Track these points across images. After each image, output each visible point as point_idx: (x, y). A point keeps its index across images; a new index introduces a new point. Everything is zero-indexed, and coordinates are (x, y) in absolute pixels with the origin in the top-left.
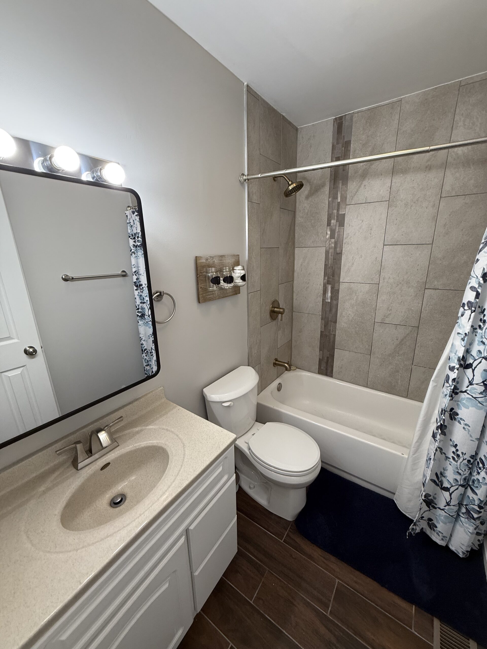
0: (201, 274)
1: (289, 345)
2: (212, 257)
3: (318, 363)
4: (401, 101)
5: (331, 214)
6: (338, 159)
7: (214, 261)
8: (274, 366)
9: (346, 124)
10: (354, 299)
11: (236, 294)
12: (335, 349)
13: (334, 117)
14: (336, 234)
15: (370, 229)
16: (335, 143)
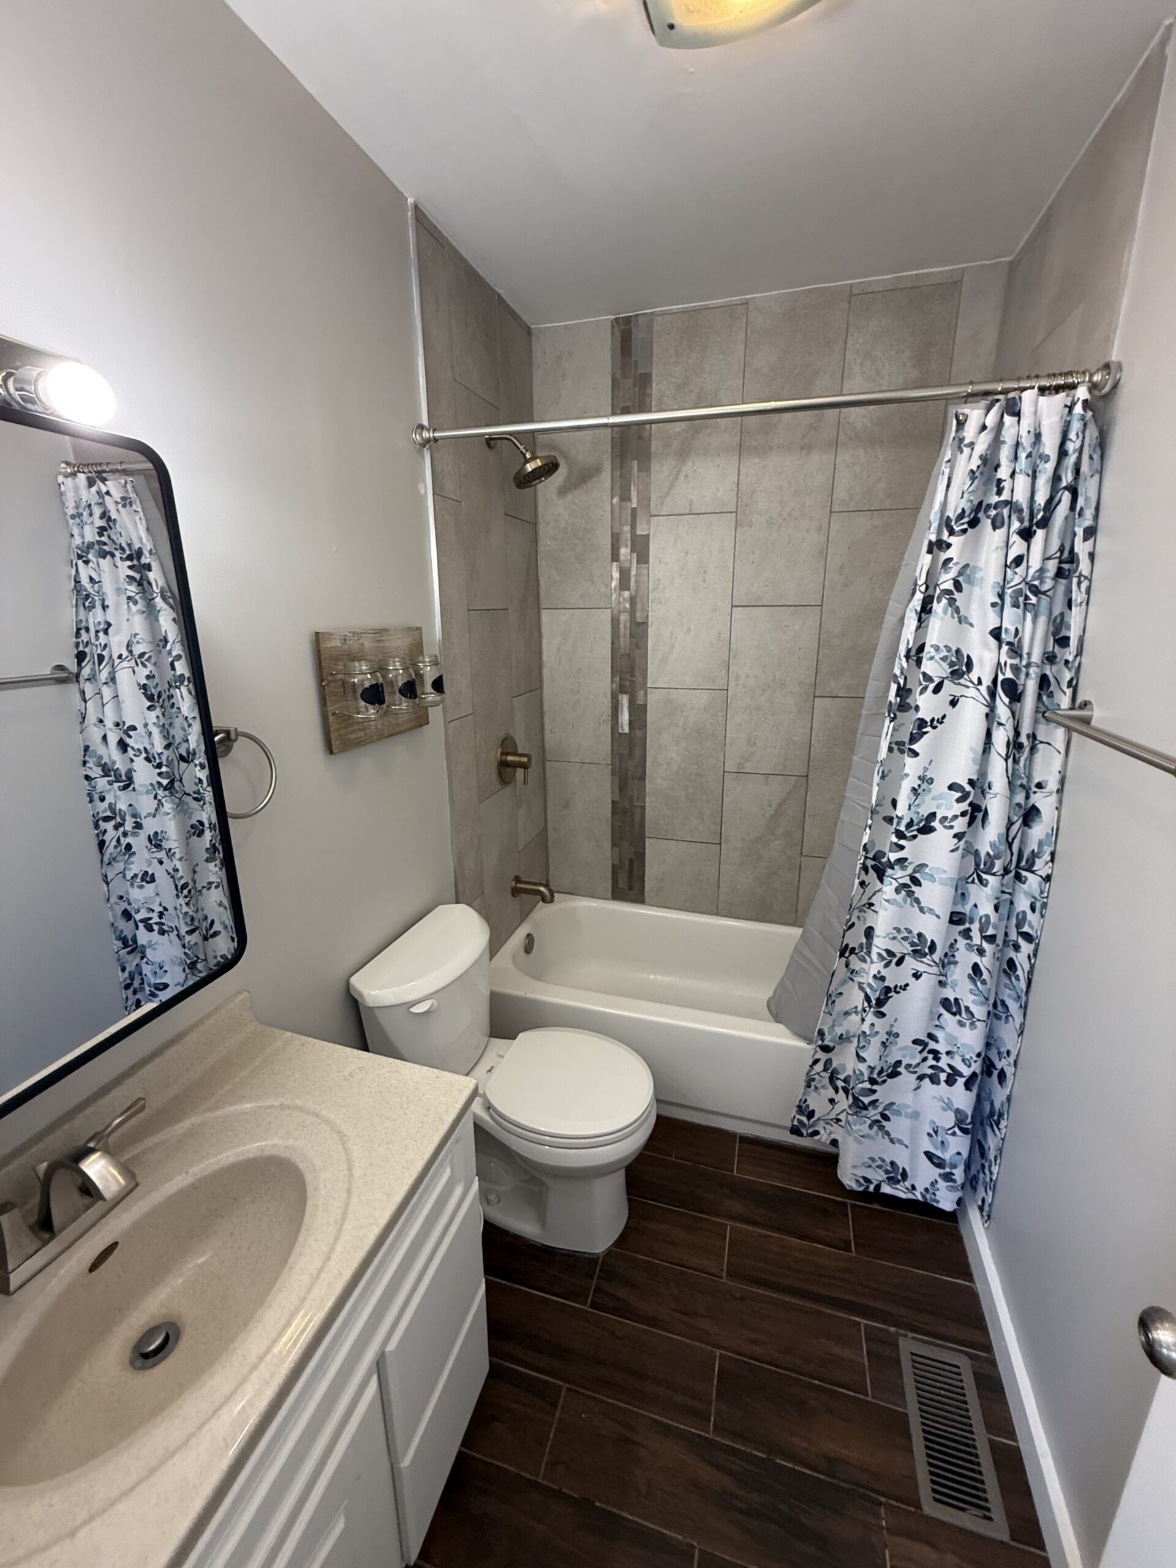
0: (331, 678)
1: (542, 841)
2: (357, 635)
3: (610, 875)
4: (746, 303)
5: (618, 534)
6: (626, 411)
7: (362, 644)
8: (514, 896)
9: (638, 335)
10: (680, 725)
11: (421, 726)
12: (647, 840)
13: (613, 317)
14: (633, 580)
15: (702, 571)
16: (618, 376)
